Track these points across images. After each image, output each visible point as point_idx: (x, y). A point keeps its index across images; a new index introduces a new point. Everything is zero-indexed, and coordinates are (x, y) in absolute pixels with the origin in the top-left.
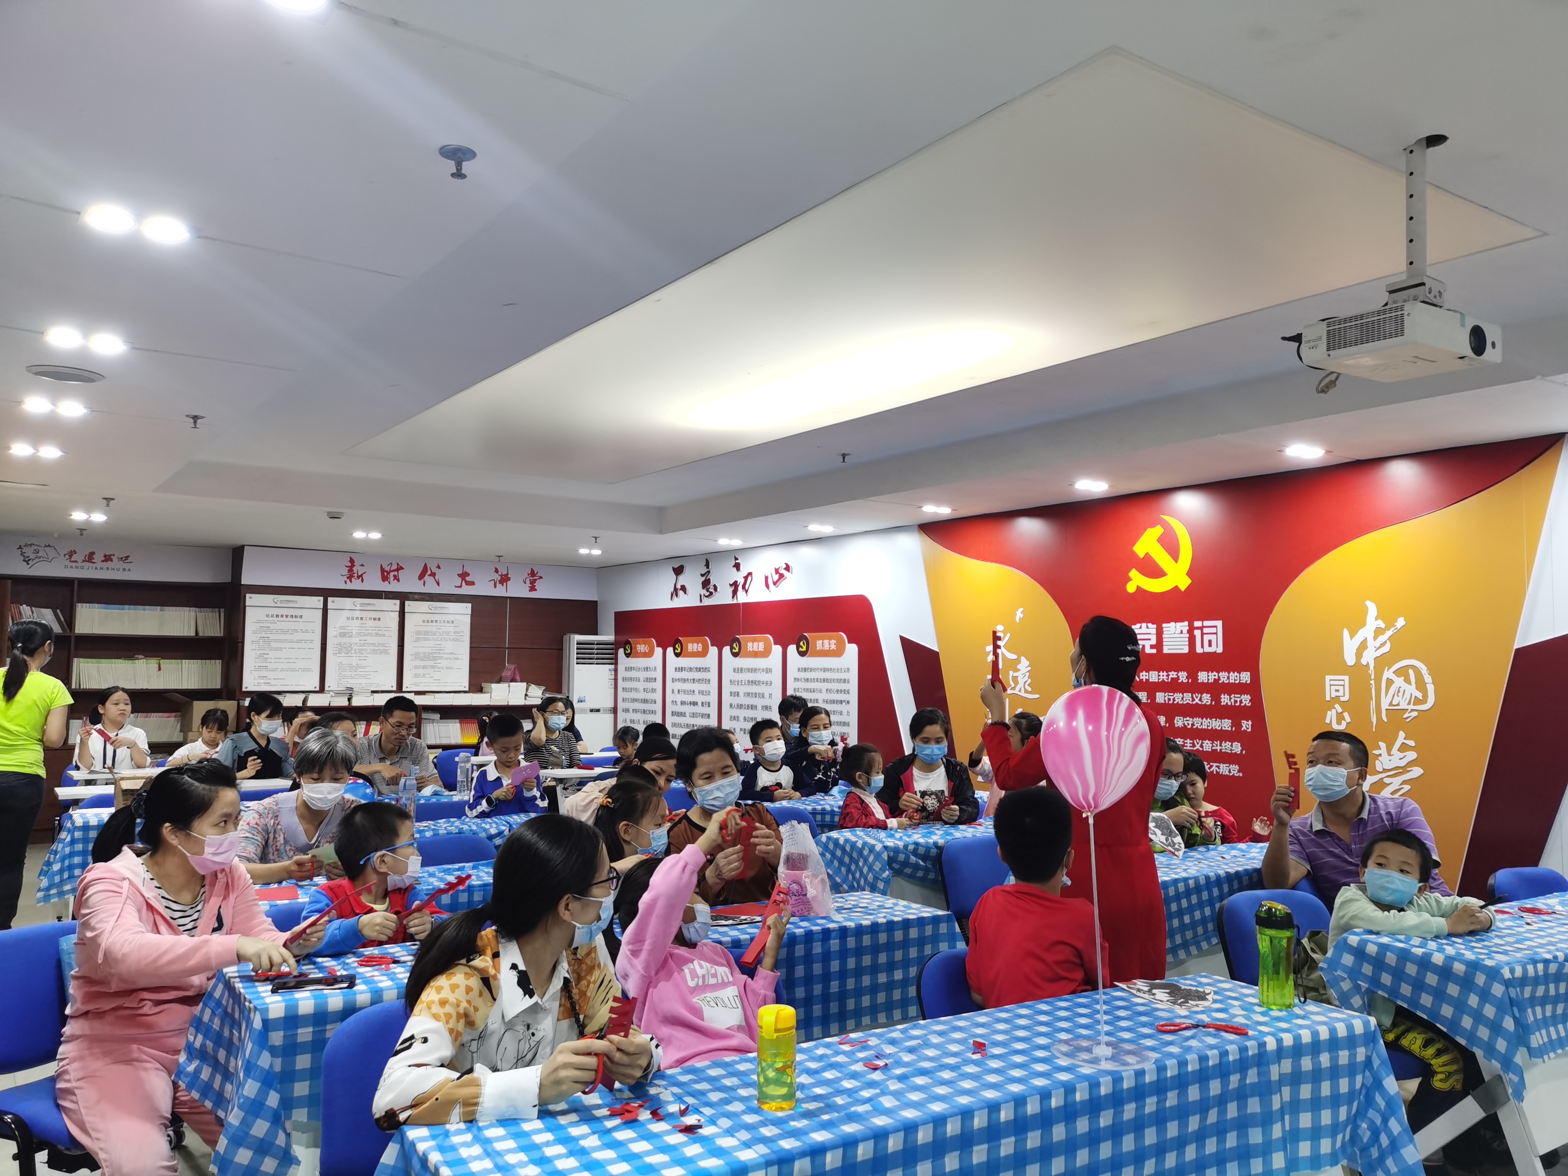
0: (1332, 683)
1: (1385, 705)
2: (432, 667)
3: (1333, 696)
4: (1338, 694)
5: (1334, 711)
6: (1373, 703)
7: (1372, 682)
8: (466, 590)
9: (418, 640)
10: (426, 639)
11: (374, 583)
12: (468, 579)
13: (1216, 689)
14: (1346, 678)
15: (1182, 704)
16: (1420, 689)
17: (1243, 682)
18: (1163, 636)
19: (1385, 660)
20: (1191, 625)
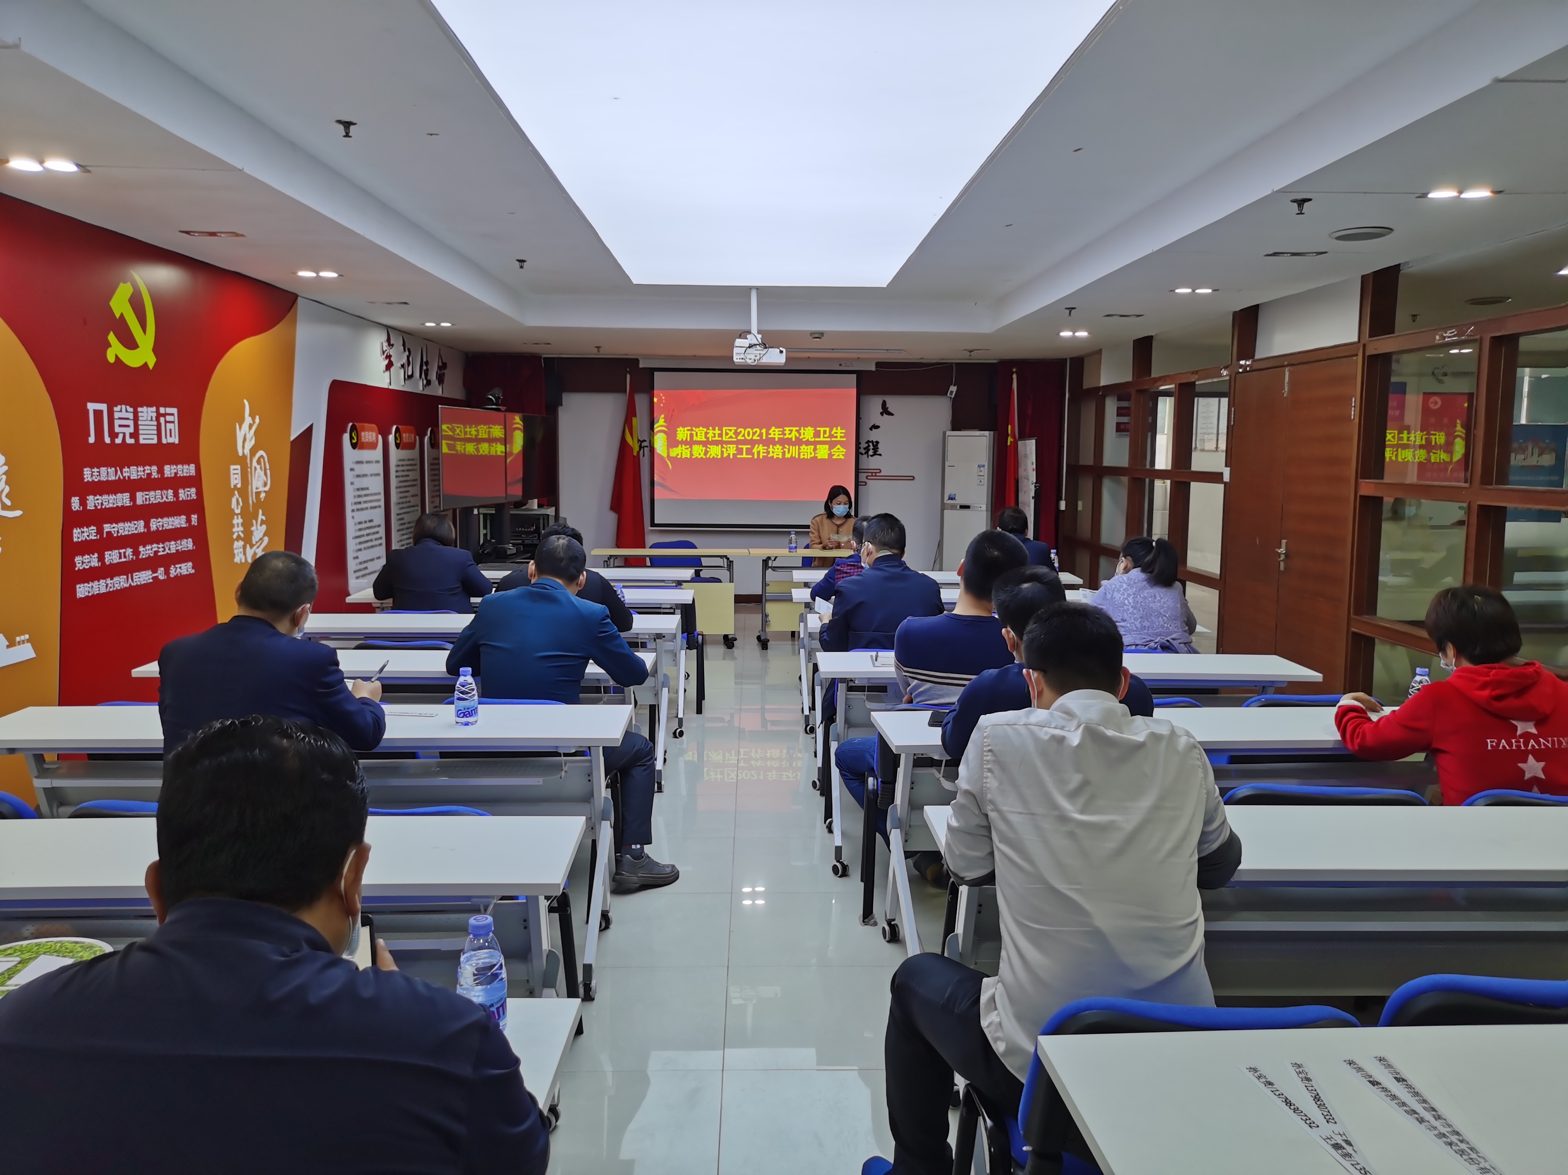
0: (234, 472)
1: (254, 490)
4: (236, 482)
5: (235, 497)
7: (249, 470)
13: (177, 483)
14: (239, 467)
15: (156, 503)
16: (266, 474)
17: (191, 474)
18: (140, 423)
19: (253, 451)
20: (158, 411)
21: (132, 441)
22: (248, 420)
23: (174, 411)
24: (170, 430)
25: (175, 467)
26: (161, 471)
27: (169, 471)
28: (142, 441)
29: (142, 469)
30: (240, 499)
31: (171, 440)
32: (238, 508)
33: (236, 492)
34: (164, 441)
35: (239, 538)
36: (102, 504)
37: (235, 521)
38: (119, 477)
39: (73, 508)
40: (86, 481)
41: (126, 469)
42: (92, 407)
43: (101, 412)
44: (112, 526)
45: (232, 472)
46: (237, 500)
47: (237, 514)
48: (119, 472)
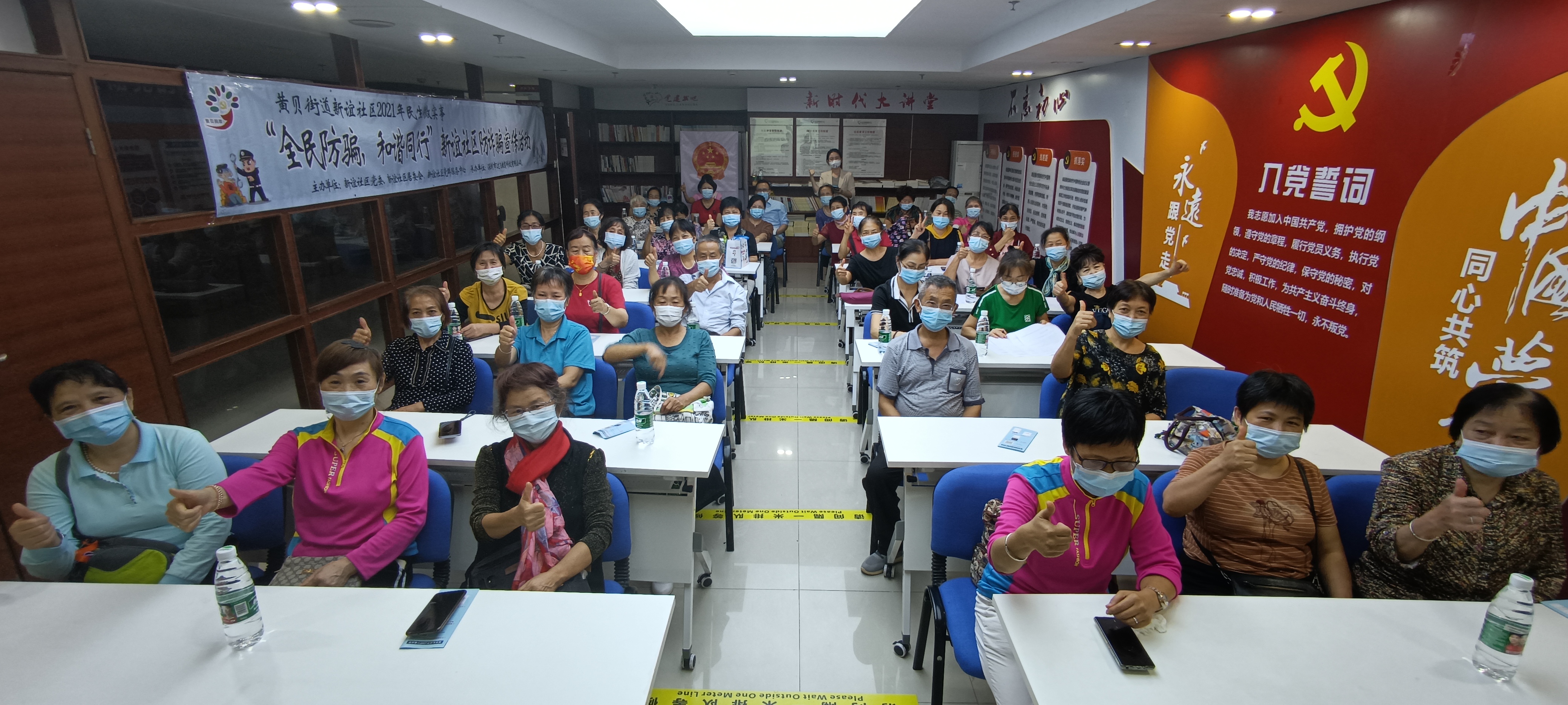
0: (1474, 257)
1: (1531, 296)
2: (861, 162)
3: (1470, 273)
4: (1476, 272)
5: (1465, 290)
6: (1517, 290)
7: (1525, 265)
8: (884, 110)
9: (851, 144)
10: (857, 144)
11: (824, 108)
12: (885, 102)
14: (1493, 255)
17: (1377, 240)
18: (1315, 181)
19: (1550, 240)
20: (1343, 171)
21: (1302, 196)
22: (1555, 190)
23: (1370, 172)
24: (1356, 191)
25: (1351, 227)
26: (1330, 227)
27: (1340, 229)
28: (1313, 196)
30: (1478, 298)
31: (1352, 200)
32: (1466, 306)
33: (1470, 285)
34: (1343, 200)
35: (1452, 343)
36: (1257, 238)
37: (1453, 320)
38: (1279, 222)
39: (1234, 233)
40: (1248, 218)
41: (1288, 218)
42: (1268, 166)
43: (1276, 170)
44: (1261, 256)
45: (1470, 257)
46: (1470, 296)
47: (1462, 314)
48: (1280, 219)
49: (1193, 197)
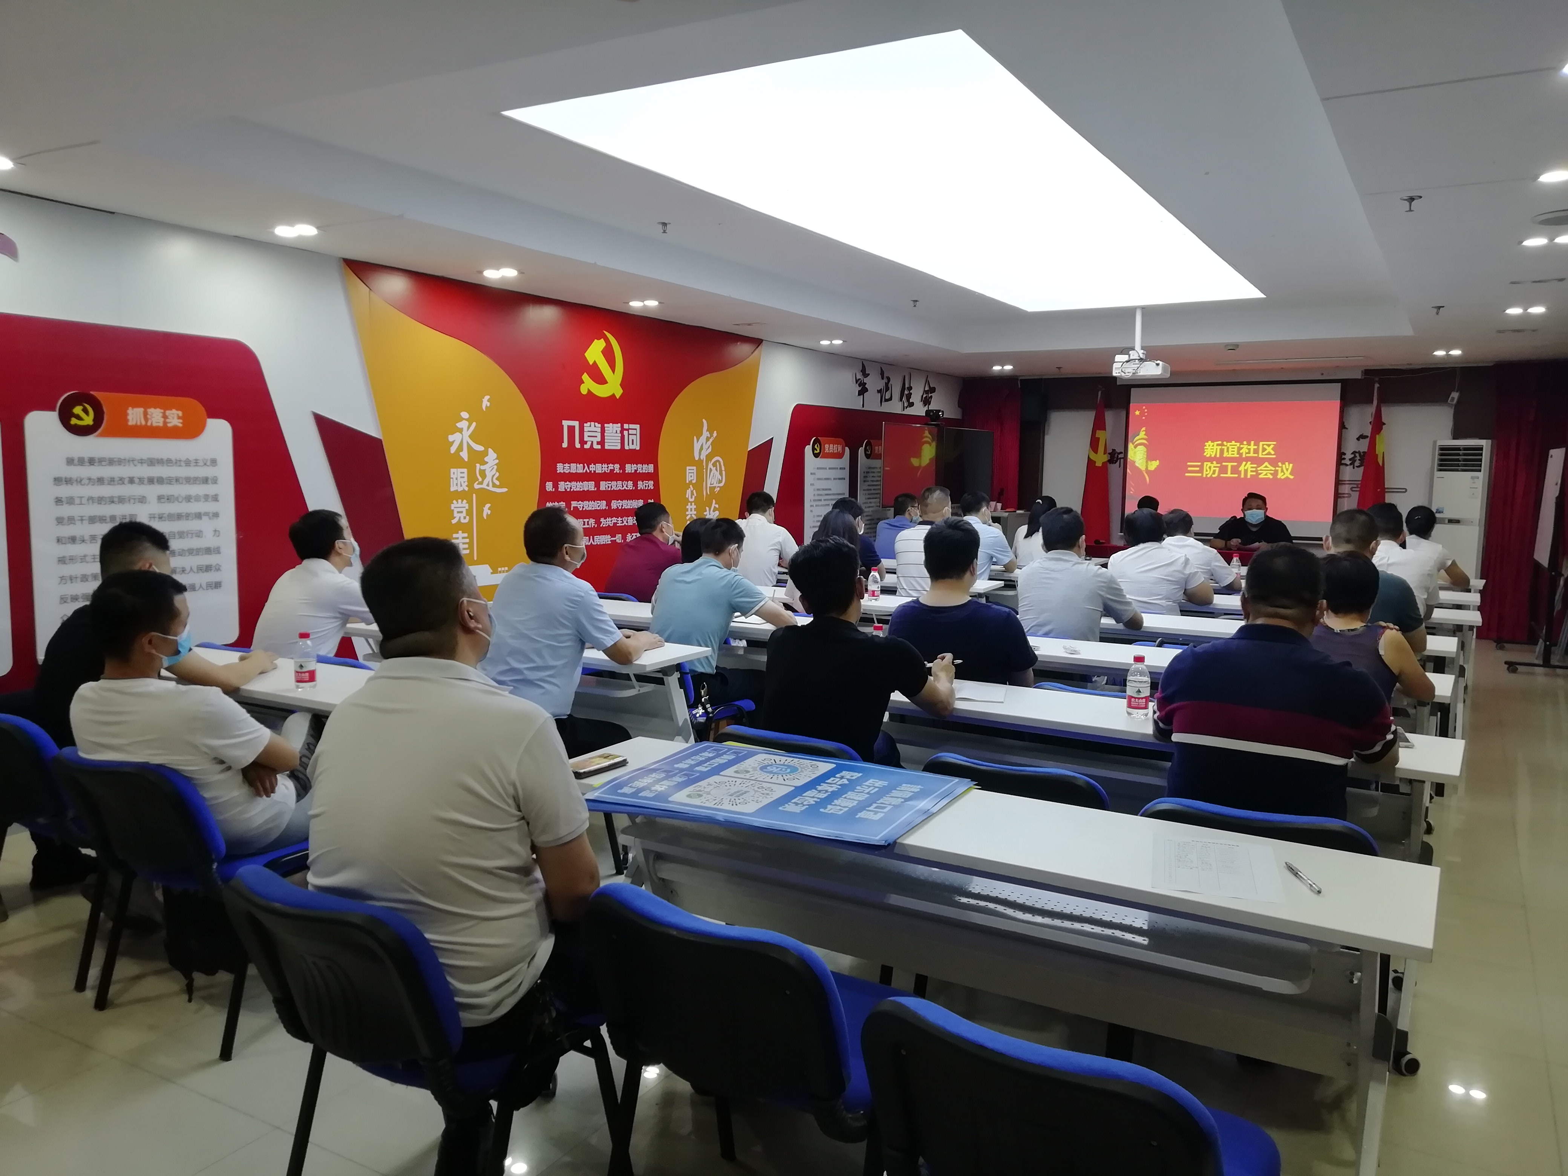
0: (690, 471)
1: (709, 485)
4: (691, 478)
5: (690, 490)
7: (704, 470)
13: (636, 477)
14: (695, 468)
15: (616, 490)
16: (721, 474)
17: (649, 471)
18: (605, 434)
19: (709, 457)
20: (622, 427)
21: (599, 447)
22: (706, 434)
23: (638, 427)
24: (633, 440)
25: (635, 465)
26: (623, 468)
27: (630, 468)
28: (607, 447)
29: (606, 466)
30: (694, 491)
31: (632, 447)
32: (692, 498)
33: (691, 486)
34: (627, 447)
36: (571, 488)
37: (689, 507)
38: (586, 471)
39: (547, 489)
40: (558, 472)
41: (592, 465)
42: (566, 423)
43: (574, 427)
44: (578, 503)
45: (688, 471)
46: (692, 492)
47: (691, 503)
48: (586, 467)
49: (486, 459)
